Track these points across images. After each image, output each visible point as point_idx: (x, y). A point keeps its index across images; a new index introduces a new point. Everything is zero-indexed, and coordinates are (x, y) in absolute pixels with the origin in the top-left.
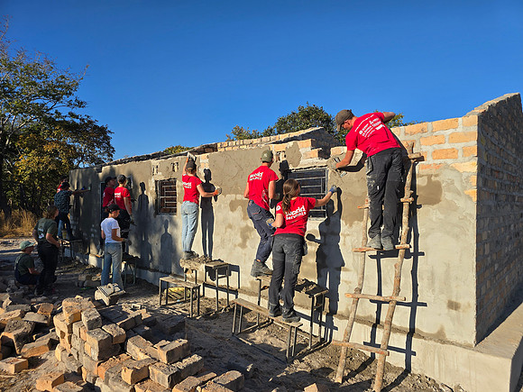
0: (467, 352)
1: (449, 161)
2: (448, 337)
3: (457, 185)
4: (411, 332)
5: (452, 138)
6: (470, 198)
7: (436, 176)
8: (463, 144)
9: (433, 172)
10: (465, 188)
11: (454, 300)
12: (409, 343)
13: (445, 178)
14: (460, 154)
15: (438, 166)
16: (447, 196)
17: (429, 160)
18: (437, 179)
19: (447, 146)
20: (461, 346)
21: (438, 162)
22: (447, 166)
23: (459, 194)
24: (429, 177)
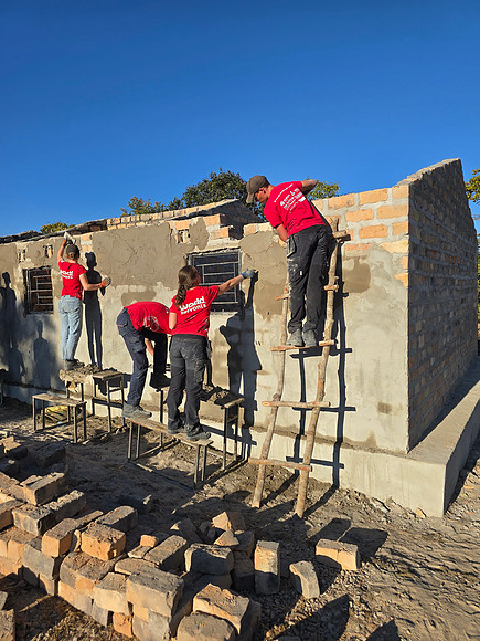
0: (399, 460)
1: (378, 240)
2: (379, 444)
3: (387, 268)
4: (339, 442)
5: (382, 213)
6: (401, 283)
7: (364, 258)
8: (393, 220)
9: (361, 253)
10: (395, 272)
11: (385, 402)
12: (336, 454)
13: (373, 260)
14: (390, 231)
15: (365, 246)
16: (376, 281)
17: (356, 239)
18: (365, 261)
19: (375, 222)
20: (392, 453)
21: (366, 241)
22: (376, 246)
23: (389, 279)
24: (357, 259)
